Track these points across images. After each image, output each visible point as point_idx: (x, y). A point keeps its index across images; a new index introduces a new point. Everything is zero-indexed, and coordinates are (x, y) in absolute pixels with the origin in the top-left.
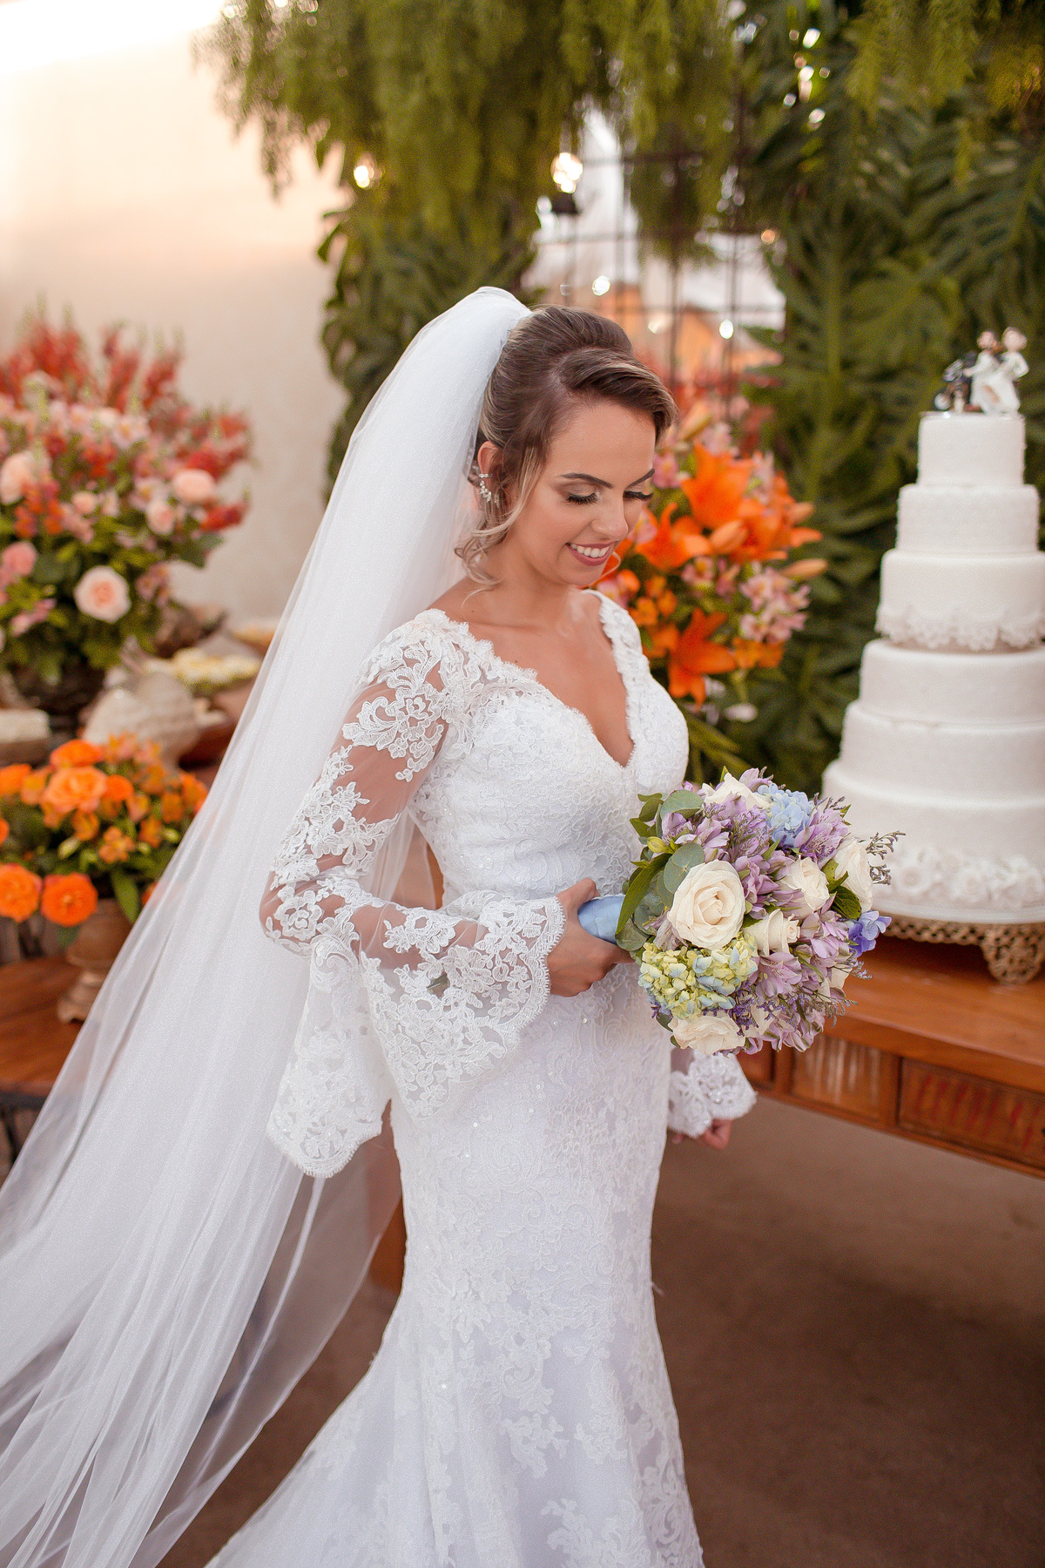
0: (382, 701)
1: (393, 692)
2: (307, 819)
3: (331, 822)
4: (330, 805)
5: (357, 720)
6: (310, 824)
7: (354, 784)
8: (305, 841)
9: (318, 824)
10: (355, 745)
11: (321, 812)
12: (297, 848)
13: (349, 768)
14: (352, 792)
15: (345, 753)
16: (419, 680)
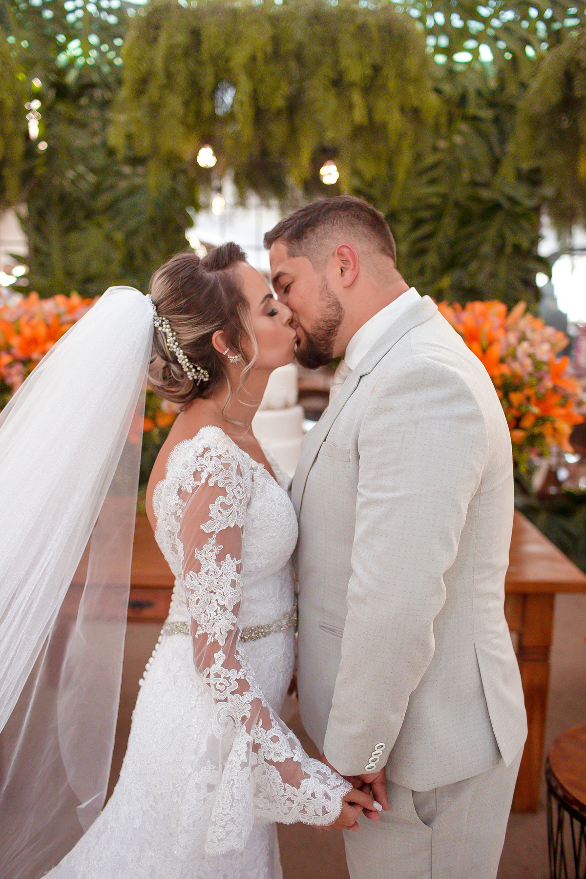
0: (221, 499)
1: (224, 489)
2: (212, 592)
3: (228, 585)
4: (221, 575)
5: (211, 518)
6: (215, 593)
7: (229, 555)
8: (218, 604)
9: (221, 591)
10: (217, 532)
11: (218, 583)
12: (216, 611)
13: (220, 548)
14: (230, 560)
15: (212, 541)
16: (234, 476)
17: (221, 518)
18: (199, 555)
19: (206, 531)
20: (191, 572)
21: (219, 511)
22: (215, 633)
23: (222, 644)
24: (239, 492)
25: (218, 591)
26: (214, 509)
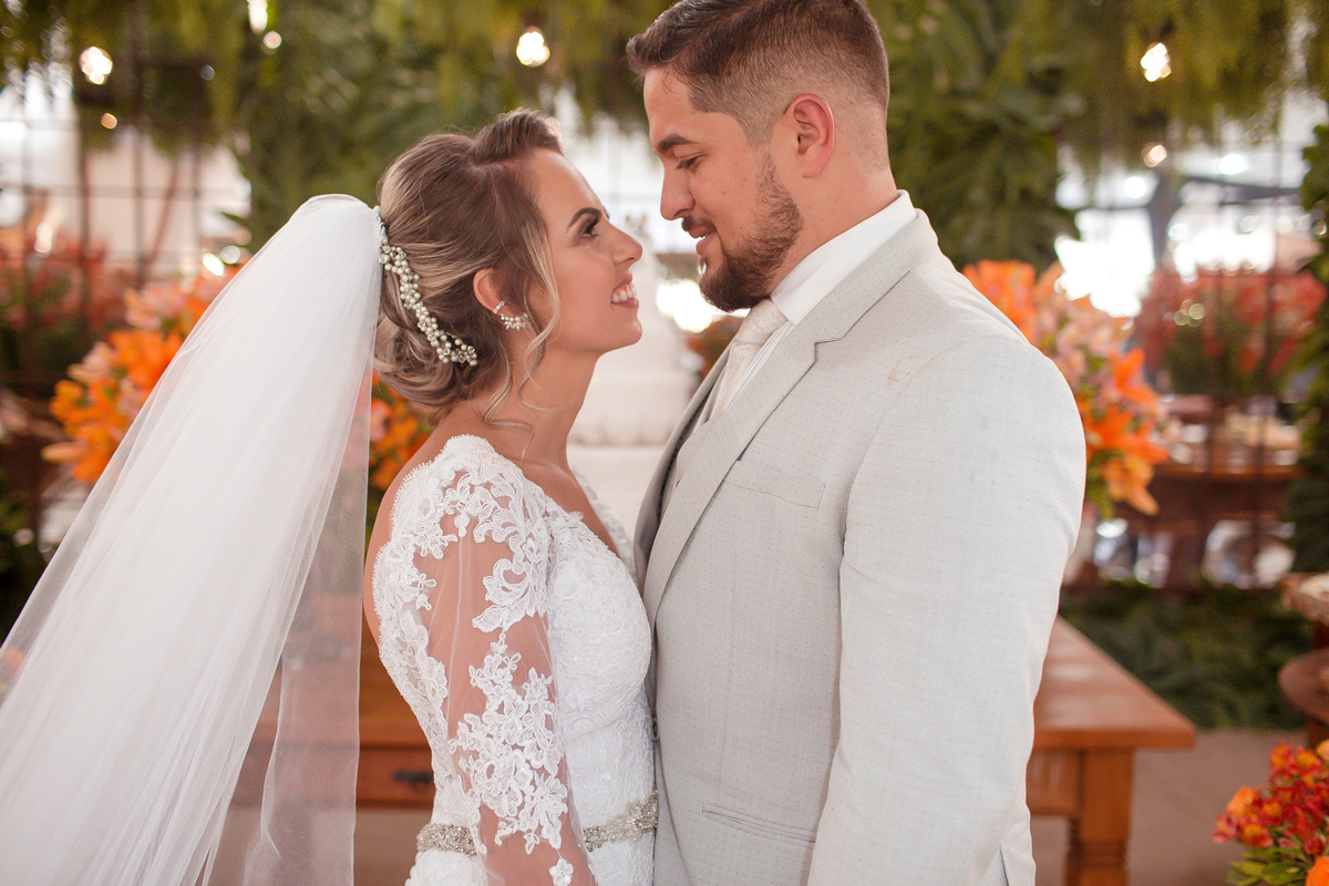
0: (502, 565)
1: (505, 545)
2: (515, 747)
3: (542, 726)
4: (528, 711)
5: (490, 603)
6: (522, 748)
8: (531, 768)
9: (531, 741)
10: (506, 628)
11: (524, 727)
12: (533, 783)
13: (516, 658)
15: (499, 647)
16: (519, 518)
17: (509, 601)
18: (479, 679)
19: (484, 629)
20: (467, 716)
21: (504, 588)
22: (540, 827)
23: (556, 844)
24: (531, 549)
25: (527, 743)
26: (493, 584)
